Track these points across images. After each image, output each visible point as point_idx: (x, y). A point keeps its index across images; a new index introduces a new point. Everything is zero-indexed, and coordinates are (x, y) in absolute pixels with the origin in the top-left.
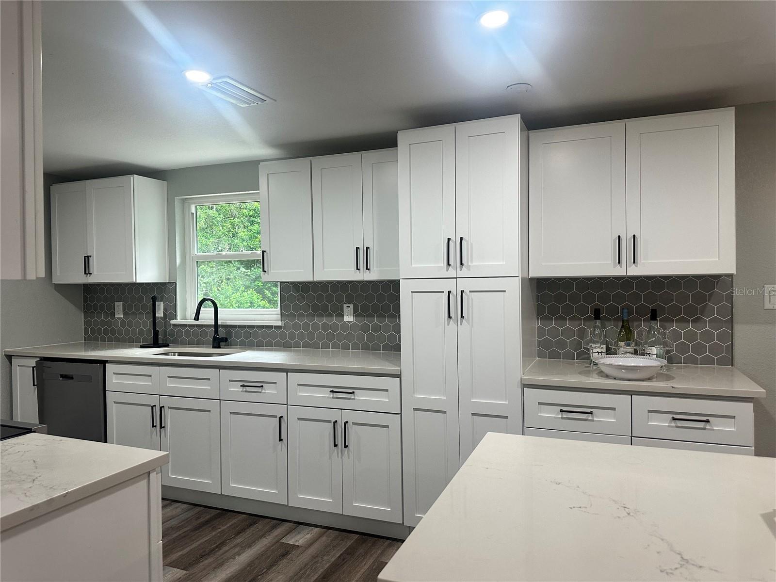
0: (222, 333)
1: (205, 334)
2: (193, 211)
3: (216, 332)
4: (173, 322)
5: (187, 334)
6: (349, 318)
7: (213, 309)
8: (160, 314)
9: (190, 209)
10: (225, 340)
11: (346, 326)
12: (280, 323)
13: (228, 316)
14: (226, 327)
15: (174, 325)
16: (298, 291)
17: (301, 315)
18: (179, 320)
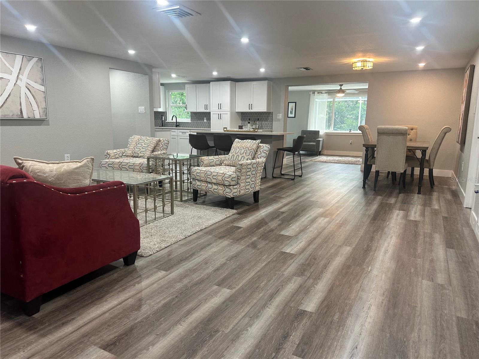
0: (178, 124)
1: (174, 124)
2: (170, 94)
3: (176, 124)
4: (166, 121)
5: (170, 124)
6: (205, 121)
7: (176, 118)
8: (163, 119)
9: (170, 93)
10: (179, 125)
11: (205, 122)
12: (190, 122)
13: (179, 120)
14: (178, 123)
15: (167, 122)
16: (194, 114)
17: (195, 120)
18: (168, 121)
